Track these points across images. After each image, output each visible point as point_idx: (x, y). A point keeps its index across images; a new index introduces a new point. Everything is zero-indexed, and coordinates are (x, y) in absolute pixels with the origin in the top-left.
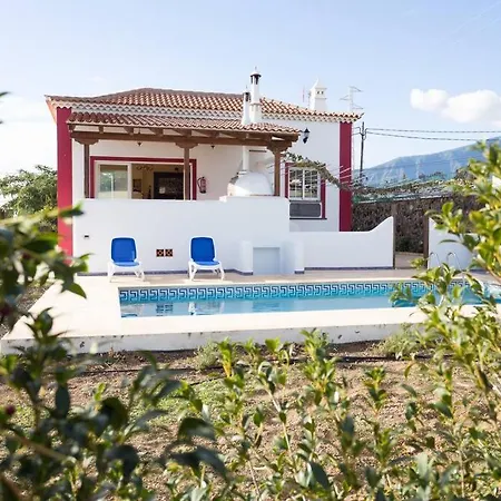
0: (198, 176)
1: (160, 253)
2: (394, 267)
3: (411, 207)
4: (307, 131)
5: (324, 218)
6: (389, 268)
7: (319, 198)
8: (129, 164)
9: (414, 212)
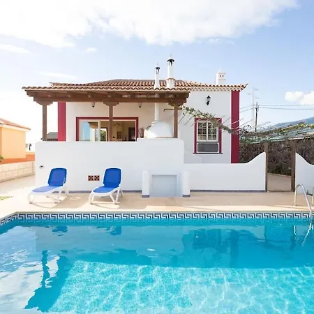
0: (139, 128)
1: (90, 178)
2: (266, 190)
3: (283, 146)
4: (209, 97)
5: (220, 153)
6: (263, 191)
7: (217, 140)
8: (98, 121)
9: (285, 148)
